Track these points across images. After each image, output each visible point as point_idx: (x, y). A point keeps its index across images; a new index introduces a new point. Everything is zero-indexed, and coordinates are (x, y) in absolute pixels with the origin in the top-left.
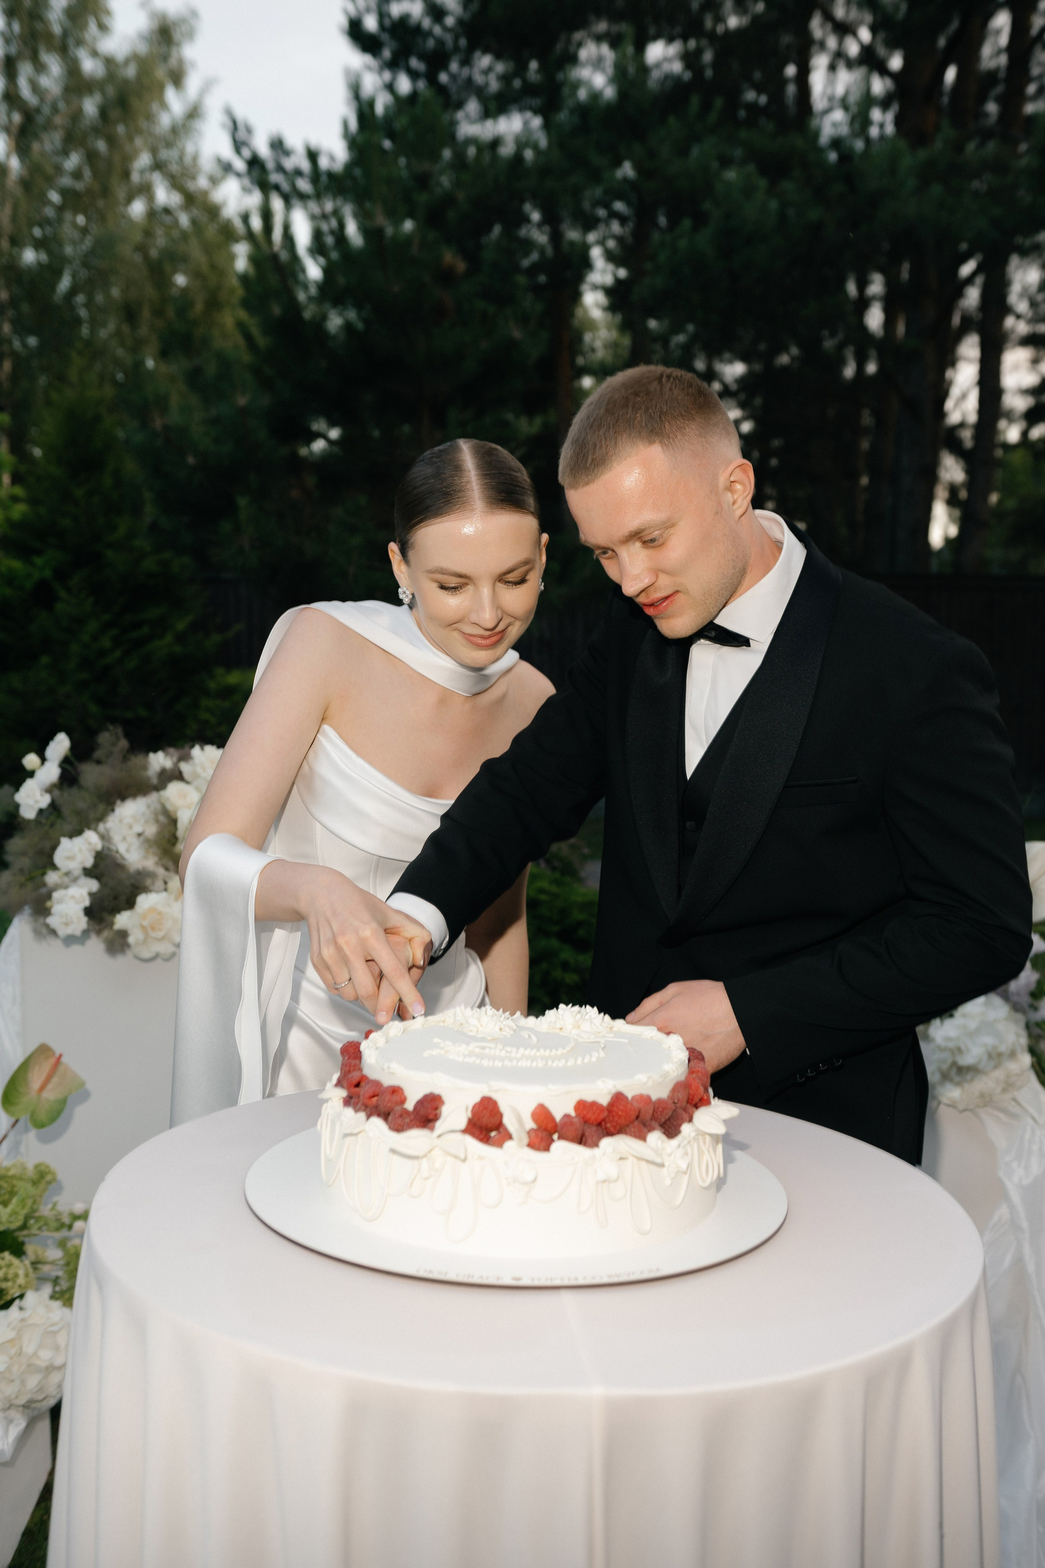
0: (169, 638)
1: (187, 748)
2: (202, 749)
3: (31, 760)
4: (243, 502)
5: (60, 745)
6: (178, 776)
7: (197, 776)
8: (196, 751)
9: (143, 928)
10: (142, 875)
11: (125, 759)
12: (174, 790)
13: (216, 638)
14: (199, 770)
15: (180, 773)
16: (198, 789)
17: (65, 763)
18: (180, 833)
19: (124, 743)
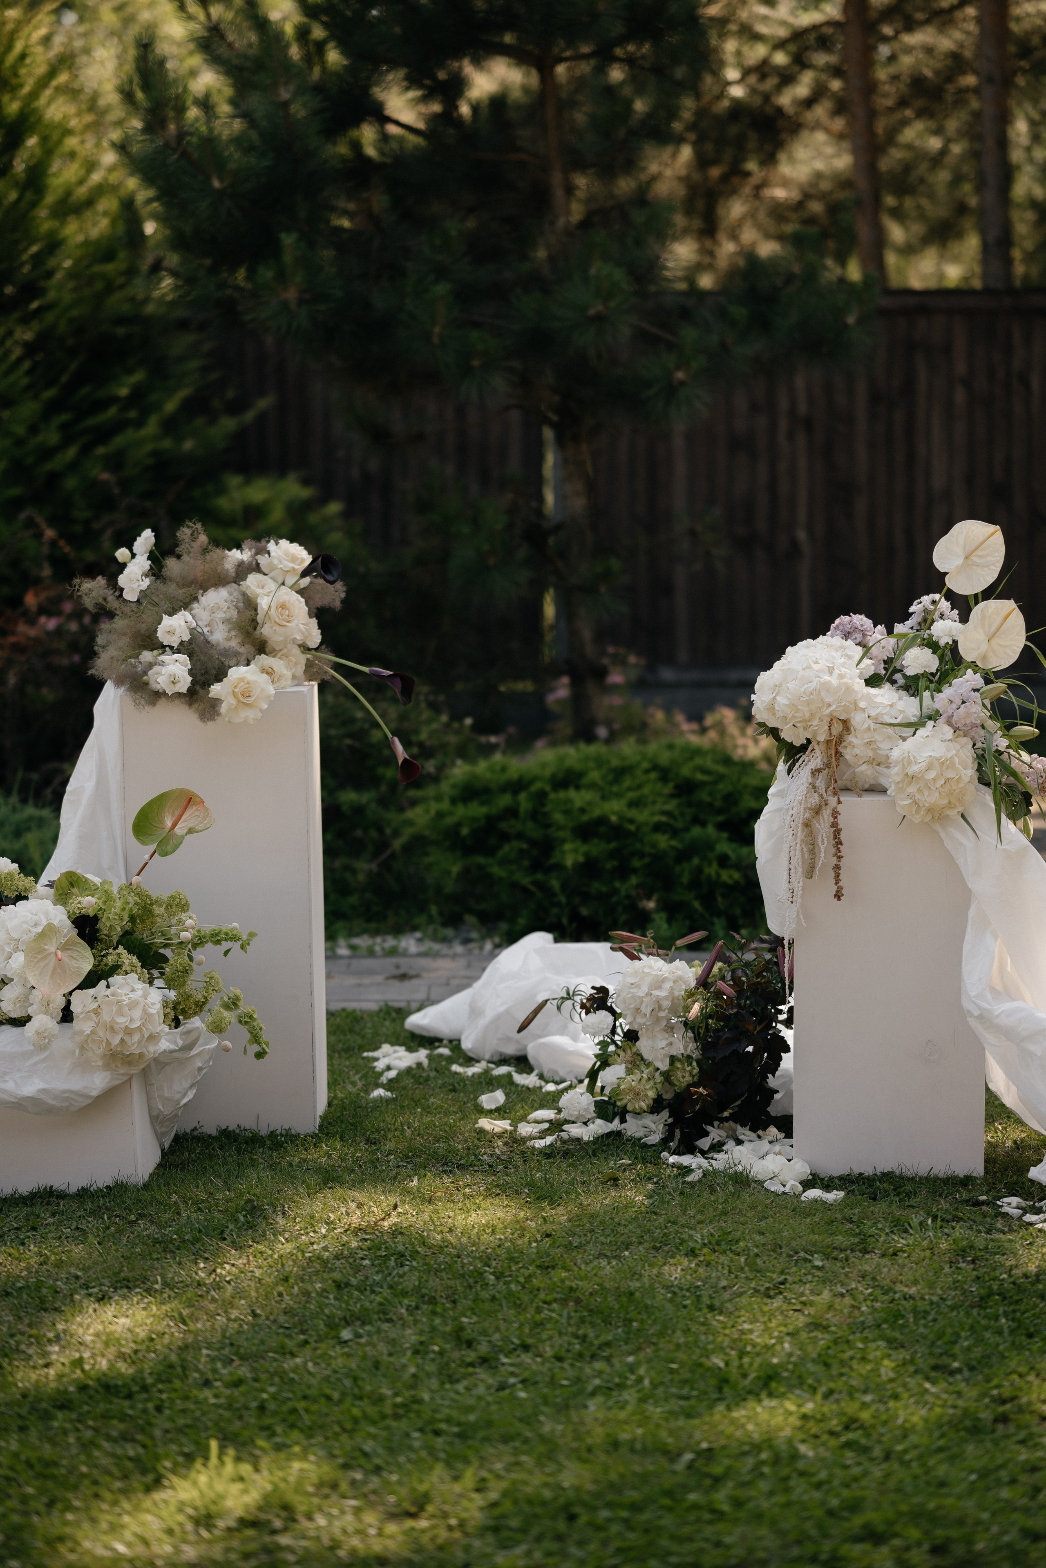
0: (152, 427)
1: (263, 542)
2: (277, 544)
3: (122, 554)
4: (288, 240)
5: (146, 539)
6: (257, 568)
7: (273, 568)
8: (271, 546)
9: (234, 694)
10: (228, 653)
11: (205, 551)
12: (252, 581)
13: (228, 424)
14: (276, 562)
15: (258, 564)
16: (274, 579)
17: (151, 557)
18: (260, 618)
19: (203, 538)
